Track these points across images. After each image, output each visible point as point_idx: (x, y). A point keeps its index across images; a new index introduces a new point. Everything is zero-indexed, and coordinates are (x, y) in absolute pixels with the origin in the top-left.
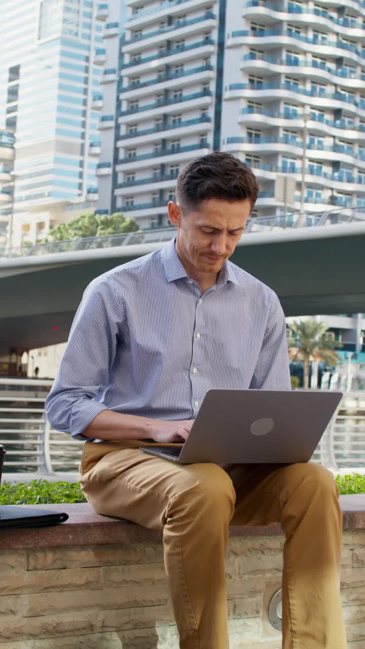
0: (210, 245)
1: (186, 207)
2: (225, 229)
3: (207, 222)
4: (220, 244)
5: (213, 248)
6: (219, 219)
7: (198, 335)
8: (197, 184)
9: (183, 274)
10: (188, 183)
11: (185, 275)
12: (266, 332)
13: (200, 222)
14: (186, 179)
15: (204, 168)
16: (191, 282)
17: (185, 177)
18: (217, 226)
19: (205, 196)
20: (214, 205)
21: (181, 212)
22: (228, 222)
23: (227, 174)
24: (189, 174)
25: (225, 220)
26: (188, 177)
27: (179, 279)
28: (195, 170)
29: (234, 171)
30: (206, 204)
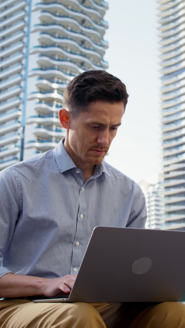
0: (96, 140)
1: (75, 110)
2: (109, 125)
3: (94, 119)
4: (105, 137)
5: (99, 141)
6: (104, 116)
7: (82, 216)
8: (86, 90)
9: (72, 165)
10: (76, 91)
11: (74, 166)
12: (130, 215)
13: (89, 120)
14: (74, 89)
15: (89, 78)
16: (78, 172)
17: (73, 88)
18: (103, 122)
19: (92, 99)
20: (99, 106)
21: (71, 116)
22: (111, 119)
23: (107, 82)
24: (77, 84)
25: (109, 117)
26: (76, 87)
27: (68, 171)
28: (82, 80)
29: (111, 80)
30: (93, 105)
